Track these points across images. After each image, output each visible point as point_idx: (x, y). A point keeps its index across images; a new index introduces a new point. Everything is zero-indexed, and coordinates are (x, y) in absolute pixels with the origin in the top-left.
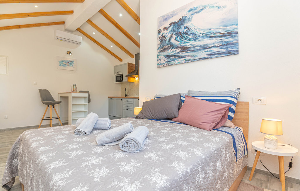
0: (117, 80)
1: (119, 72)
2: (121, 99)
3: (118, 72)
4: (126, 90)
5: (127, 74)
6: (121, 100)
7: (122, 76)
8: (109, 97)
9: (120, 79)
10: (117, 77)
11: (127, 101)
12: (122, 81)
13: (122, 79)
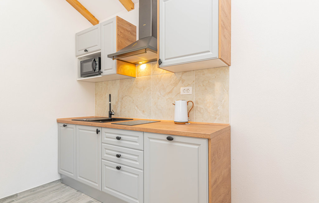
0: (85, 71)
1: (89, 50)
2: (95, 129)
3: (85, 48)
4: (110, 101)
5: (114, 50)
6: (98, 132)
7: (100, 59)
8: (59, 121)
9: (91, 70)
10: (82, 63)
11: (118, 138)
12: (100, 73)
13: (97, 69)
